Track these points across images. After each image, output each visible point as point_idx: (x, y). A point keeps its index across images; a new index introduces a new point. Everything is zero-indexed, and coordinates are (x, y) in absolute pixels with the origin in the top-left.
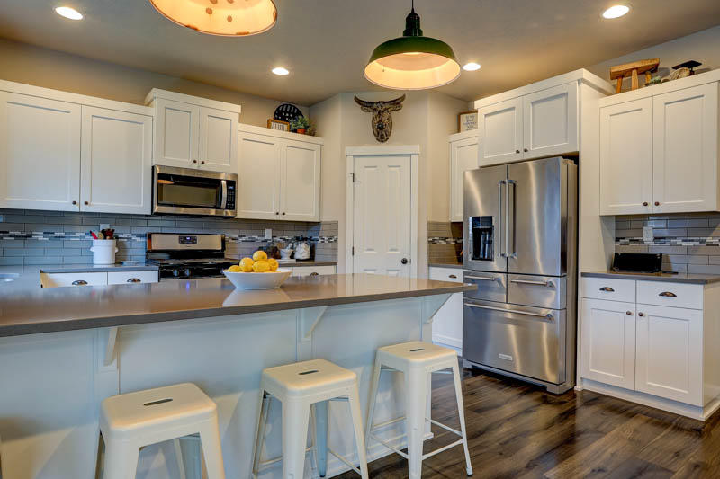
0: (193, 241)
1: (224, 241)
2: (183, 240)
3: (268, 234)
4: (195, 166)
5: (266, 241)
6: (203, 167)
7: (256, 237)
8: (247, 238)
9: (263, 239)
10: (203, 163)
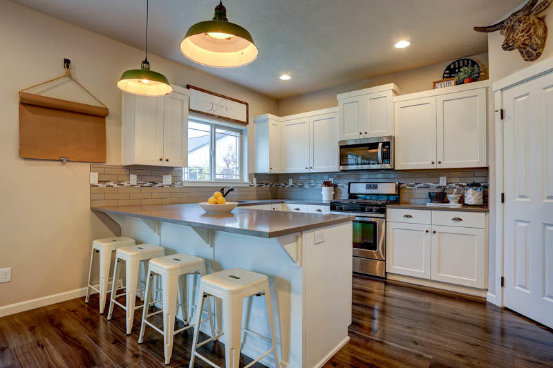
0: (376, 187)
1: (398, 188)
2: (368, 187)
3: (443, 181)
4: (362, 137)
5: (440, 187)
6: (367, 136)
7: (431, 184)
8: (422, 185)
9: (438, 185)
10: (366, 133)
